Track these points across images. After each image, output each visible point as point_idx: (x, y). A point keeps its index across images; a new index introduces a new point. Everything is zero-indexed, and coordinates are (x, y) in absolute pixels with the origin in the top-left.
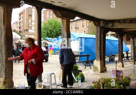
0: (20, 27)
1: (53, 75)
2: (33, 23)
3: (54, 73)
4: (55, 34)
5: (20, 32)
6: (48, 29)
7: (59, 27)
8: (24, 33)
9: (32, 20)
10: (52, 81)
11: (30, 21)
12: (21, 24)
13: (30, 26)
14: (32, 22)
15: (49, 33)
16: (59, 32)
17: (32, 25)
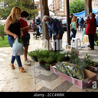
0: (54, 8)
1: (78, 40)
2: (63, 4)
3: (79, 39)
4: (78, 11)
5: (54, 11)
6: (73, 7)
7: (82, 5)
8: (57, 12)
9: (61, 2)
10: (78, 45)
11: (60, 2)
12: (54, 5)
13: (60, 6)
14: (61, 3)
15: (74, 10)
16: (82, 9)
17: (61, 5)
